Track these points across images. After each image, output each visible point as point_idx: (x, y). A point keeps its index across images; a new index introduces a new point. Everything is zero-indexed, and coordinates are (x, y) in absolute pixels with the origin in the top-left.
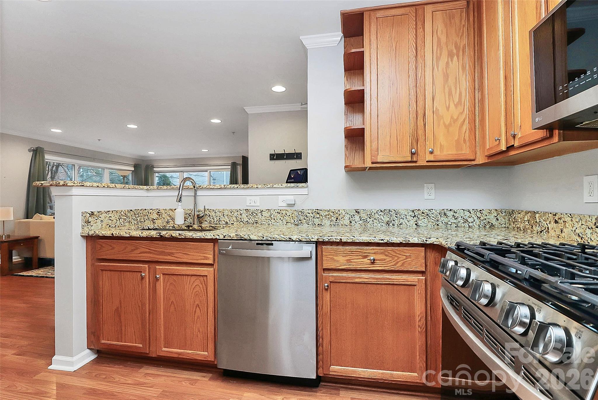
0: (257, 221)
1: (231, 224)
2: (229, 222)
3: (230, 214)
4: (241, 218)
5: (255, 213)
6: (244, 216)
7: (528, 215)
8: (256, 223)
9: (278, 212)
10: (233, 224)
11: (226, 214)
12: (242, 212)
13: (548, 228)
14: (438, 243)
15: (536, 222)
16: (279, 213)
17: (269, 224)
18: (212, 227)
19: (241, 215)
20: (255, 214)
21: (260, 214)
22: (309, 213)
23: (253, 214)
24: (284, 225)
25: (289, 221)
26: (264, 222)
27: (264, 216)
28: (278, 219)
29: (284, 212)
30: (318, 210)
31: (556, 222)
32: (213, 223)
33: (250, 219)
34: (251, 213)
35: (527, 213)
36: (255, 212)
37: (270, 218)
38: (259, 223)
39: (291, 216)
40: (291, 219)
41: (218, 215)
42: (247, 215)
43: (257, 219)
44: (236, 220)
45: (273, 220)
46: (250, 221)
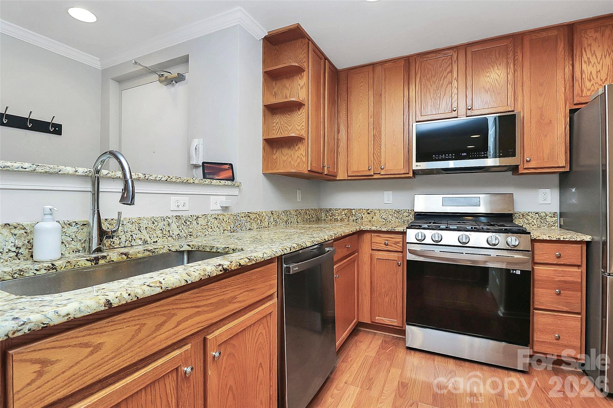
0: (191, 232)
1: (154, 242)
2: (149, 240)
3: (151, 225)
4: (169, 231)
5: (189, 221)
6: (174, 226)
7: (345, 211)
8: (191, 235)
9: (215, 218)
10: (156, 242)
11: (143, 225)
12: (170, 221)
13: (362, 217)
14: (366, 229)
15: (353, 214)
16: (217, 219)
17: (206, 235)
18: (149, 251)
19: (169, 225)
20: (188, 223)
21: (195, 222)
22: (243, 217)
23: (186, 223)
24: (222, 234)
25: (226, 228)
26: (199, 234)
27: (200, 224)
28: (215, 227)
29: (221, 217)
30: (249, 212)
31: (368, 213)
32: (118, 246)
33: (183, 231)
34: (183, 222)
35: (344, 210)
36: (189, 219)
37: (206, 227)
38: (193, 235)
39: (227, 221)
40: (228, 226)
41: (129, 230)
42: (178, 224)
43: (191, 230)
44: (161, 235)
45: (210, 230)
46: (183, 234)
